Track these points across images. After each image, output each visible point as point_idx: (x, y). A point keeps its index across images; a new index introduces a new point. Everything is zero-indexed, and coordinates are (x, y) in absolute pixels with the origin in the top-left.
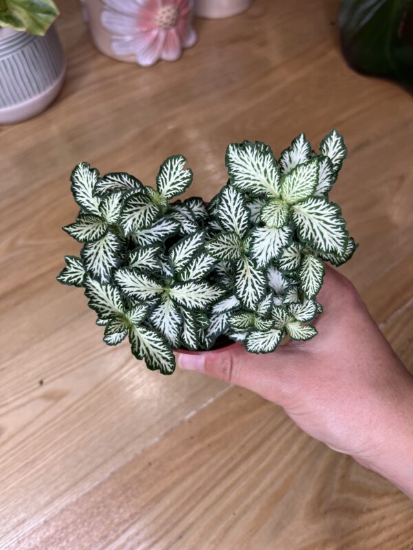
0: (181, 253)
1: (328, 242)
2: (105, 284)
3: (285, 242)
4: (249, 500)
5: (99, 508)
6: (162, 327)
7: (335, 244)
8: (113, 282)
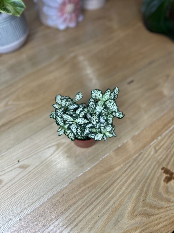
0: (78, 111)
1: (113, 109)
2: (60, 117)
3: (103, 109)
4: (105, 210)
5: (42, 214)
6: (72, 129)
7: (115, 110)
8: (62, 117)
